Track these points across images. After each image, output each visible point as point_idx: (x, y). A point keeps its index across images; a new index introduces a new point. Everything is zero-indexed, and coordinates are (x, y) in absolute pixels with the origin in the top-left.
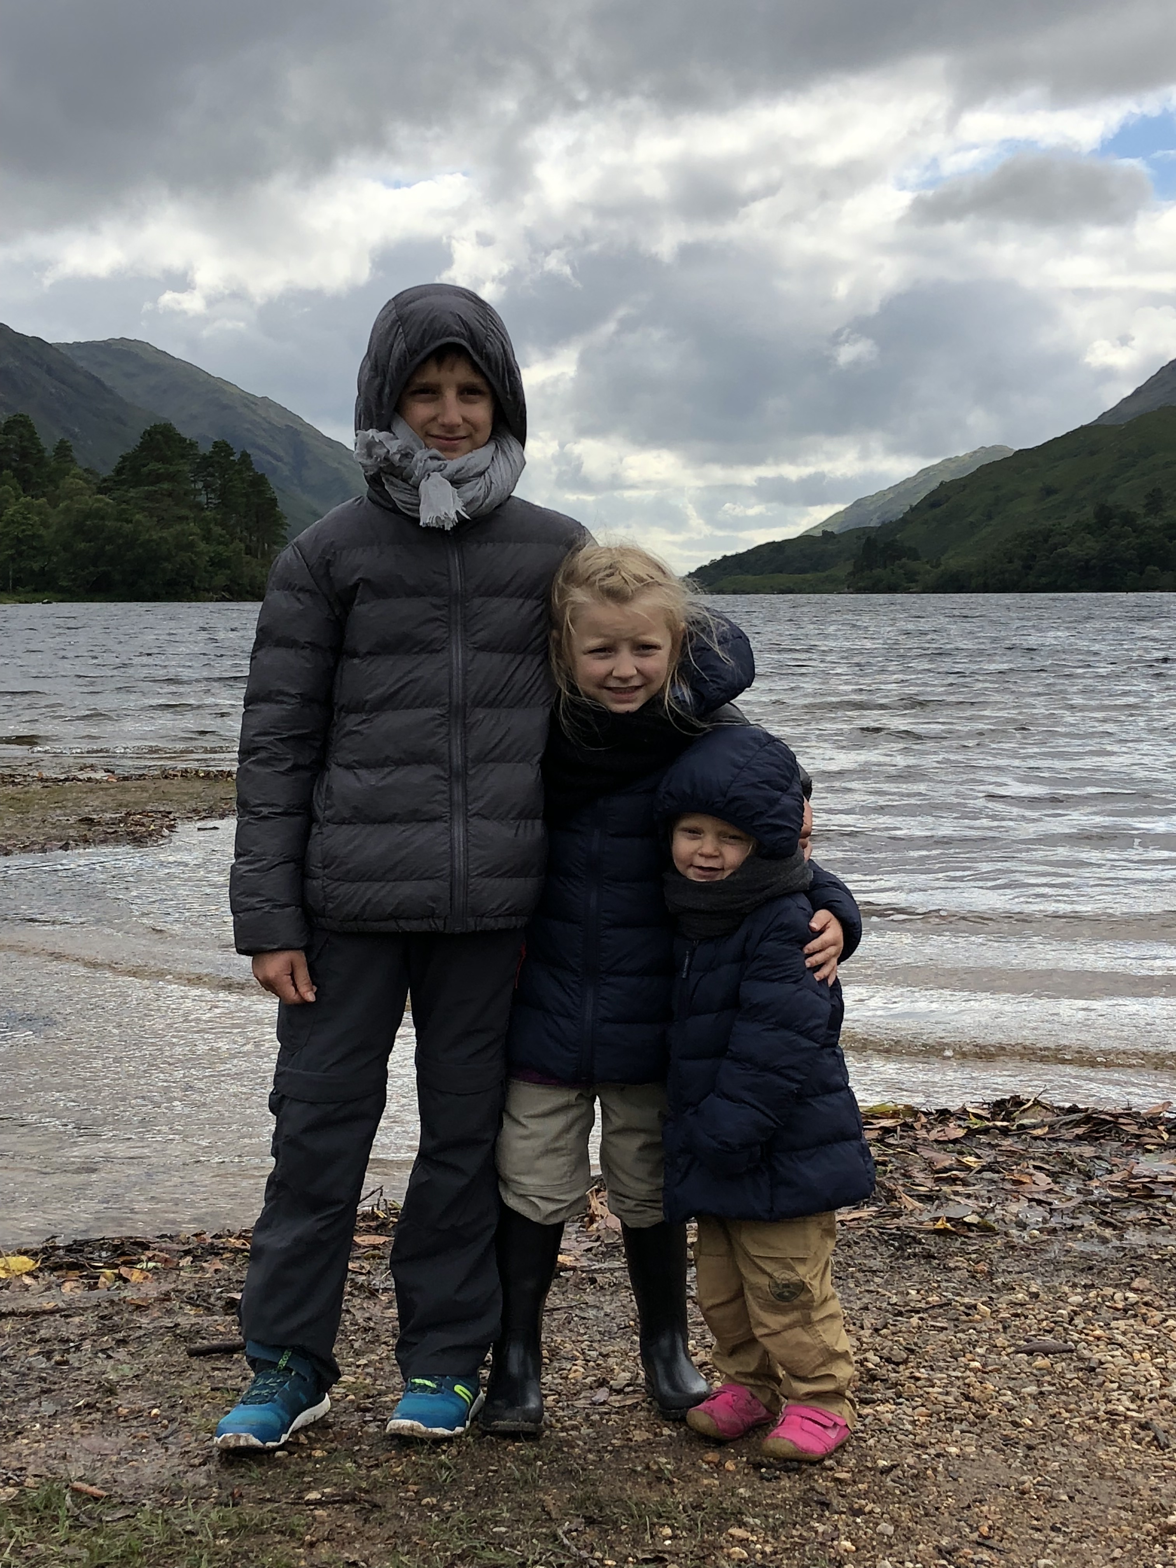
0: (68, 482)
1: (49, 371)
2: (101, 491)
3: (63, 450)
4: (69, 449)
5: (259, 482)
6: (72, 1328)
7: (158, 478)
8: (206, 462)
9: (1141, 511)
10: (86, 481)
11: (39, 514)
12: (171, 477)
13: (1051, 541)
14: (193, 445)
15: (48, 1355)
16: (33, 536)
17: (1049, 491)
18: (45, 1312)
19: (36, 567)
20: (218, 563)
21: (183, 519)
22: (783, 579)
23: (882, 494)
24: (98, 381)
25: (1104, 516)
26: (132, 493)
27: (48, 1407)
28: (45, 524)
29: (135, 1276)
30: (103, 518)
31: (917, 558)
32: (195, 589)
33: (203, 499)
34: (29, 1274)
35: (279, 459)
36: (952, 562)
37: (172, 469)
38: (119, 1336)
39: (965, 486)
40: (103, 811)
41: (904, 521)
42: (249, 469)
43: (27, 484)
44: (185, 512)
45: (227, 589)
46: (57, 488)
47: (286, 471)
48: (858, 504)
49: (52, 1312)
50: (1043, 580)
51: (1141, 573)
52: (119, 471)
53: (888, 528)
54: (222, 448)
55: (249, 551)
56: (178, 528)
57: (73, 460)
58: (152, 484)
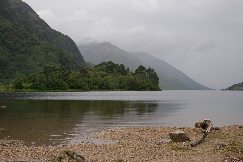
0: (128, 74)
2: (133, 75)
3: (128, 69)
5: (155, 74)
8: (147, 71)
10: (131, 73)
11: (123, 78)
14: (146, 68)
16: (122, 82)
19: (122, 86)
20: (148, 85)
26: (137, 75)
28: (124, 80)
30: (132, 79)
33: (146, 76)
37: (143, 72)
42: (154, 72)
43: (122, 74)
44: (144, 78)
45: (149, 89)
46: (126, 75)
52: (135, 72)
54: (150, 69)
55: (153, 84)
56: (143, 80)
57: (129, 71)
58: (139, 74)
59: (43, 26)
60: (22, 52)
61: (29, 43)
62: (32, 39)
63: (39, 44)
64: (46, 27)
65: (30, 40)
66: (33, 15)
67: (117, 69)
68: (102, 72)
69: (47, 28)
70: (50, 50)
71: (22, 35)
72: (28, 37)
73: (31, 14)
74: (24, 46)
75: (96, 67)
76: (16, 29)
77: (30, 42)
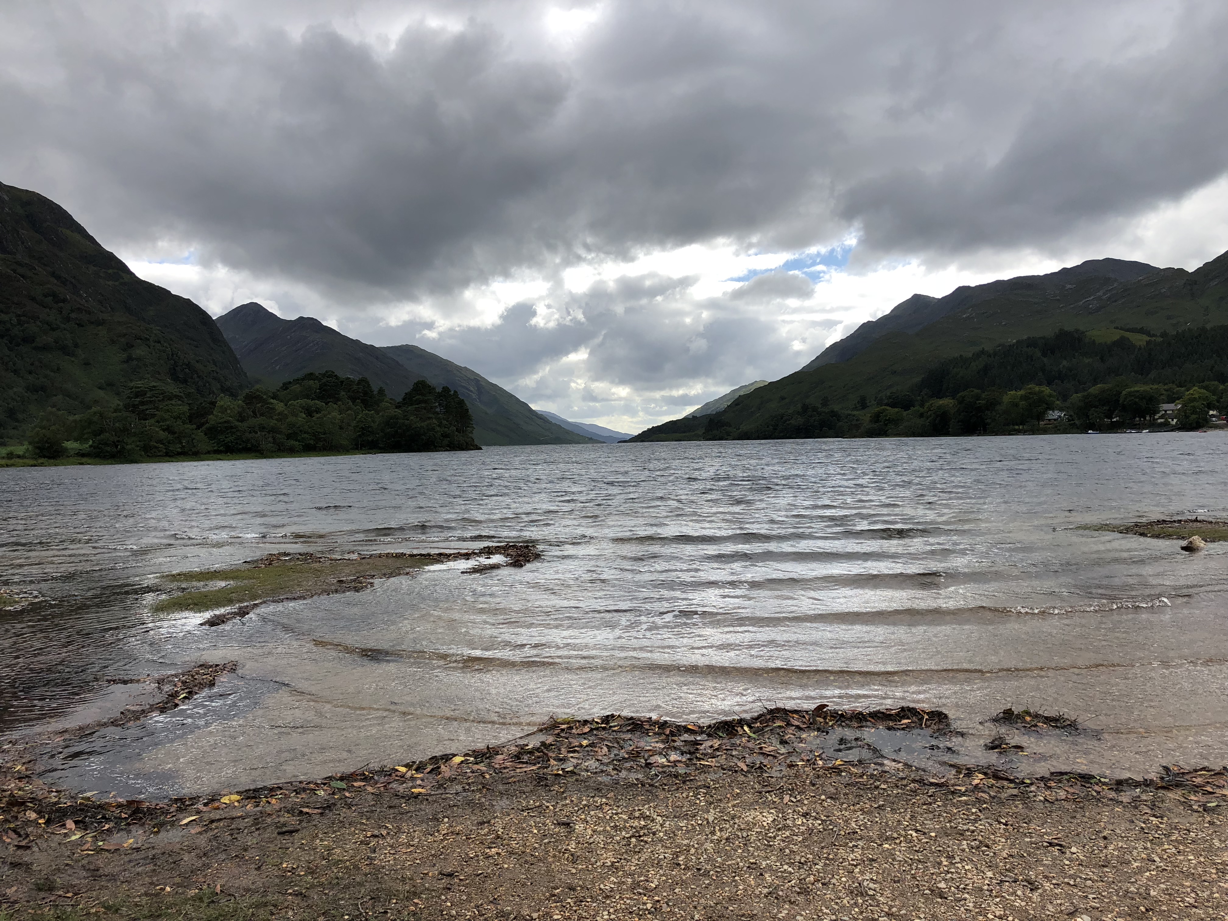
0: (384, 404)
1: (377, 358)
2: (397, 407)
3: (381, 391)
4: (384, 391)
5: (461, 403)
6: (242, 824)
7: (420, 402)
8: (439, 395)
9: (820, 406)
10: (390, 403)
11: (371, 417)
12: (425, 402)
13: (784, 419)
14: (434, 389)
15: (232, 835)
16: (369, 427)
17: (783, 398)
18: (236, 818)
19: (370, 439)
20: (445, 436)
21: (429, 418)
22: (678, 435)
23: (716, 401)
24: (397, 362)
25: (805, 408)
26: (410, 408)
27: (223, 856)
28: (373, 421)
29: (273, 801)
30: (397, 419)
31: (730, 426)
32: (435, 447)
33: (438, 410)
34: (238, 801)
35: (471, 391)
36: (744, 428)
37: (426, 398)
38: (257, 827)
39: (749, 397)
40: (349, 576)
41: (725, 411)
42: (457, 397)
43: (366, 404)
44: (431, 415)
45: (448, 446)
46: (379, 406)
47: (474, 396)
48: (707, 404)
49: (239, 817)
50: (782, 434)
51: (821, 430)
52: (404, 399)
53: (719, 414)
54: (446, 390)
55: (457, 430)
56: (428, 422)
57: (385, 395)
58: (417, 404)
59: (110, 271)
60: (45, 348)
61: (68, 319)
62: (79, 309)
63: (100, 323)
64: (120, 273)
65: (72, 311)
66: (77, 237)
67: (349, 391)
68: (309, 401)
69: (123, 275)
70: (139, 341)
71: (46, 297)
72: (64, 301)
73: (68, 232)
74: (53, 329)
75: (287, 388)
76: (23, 276)
77: (73, 315)
